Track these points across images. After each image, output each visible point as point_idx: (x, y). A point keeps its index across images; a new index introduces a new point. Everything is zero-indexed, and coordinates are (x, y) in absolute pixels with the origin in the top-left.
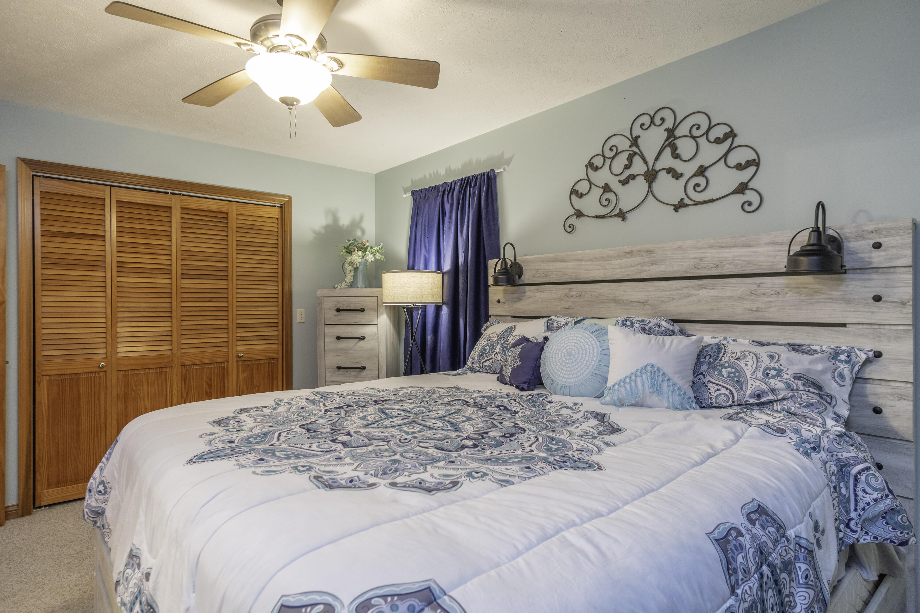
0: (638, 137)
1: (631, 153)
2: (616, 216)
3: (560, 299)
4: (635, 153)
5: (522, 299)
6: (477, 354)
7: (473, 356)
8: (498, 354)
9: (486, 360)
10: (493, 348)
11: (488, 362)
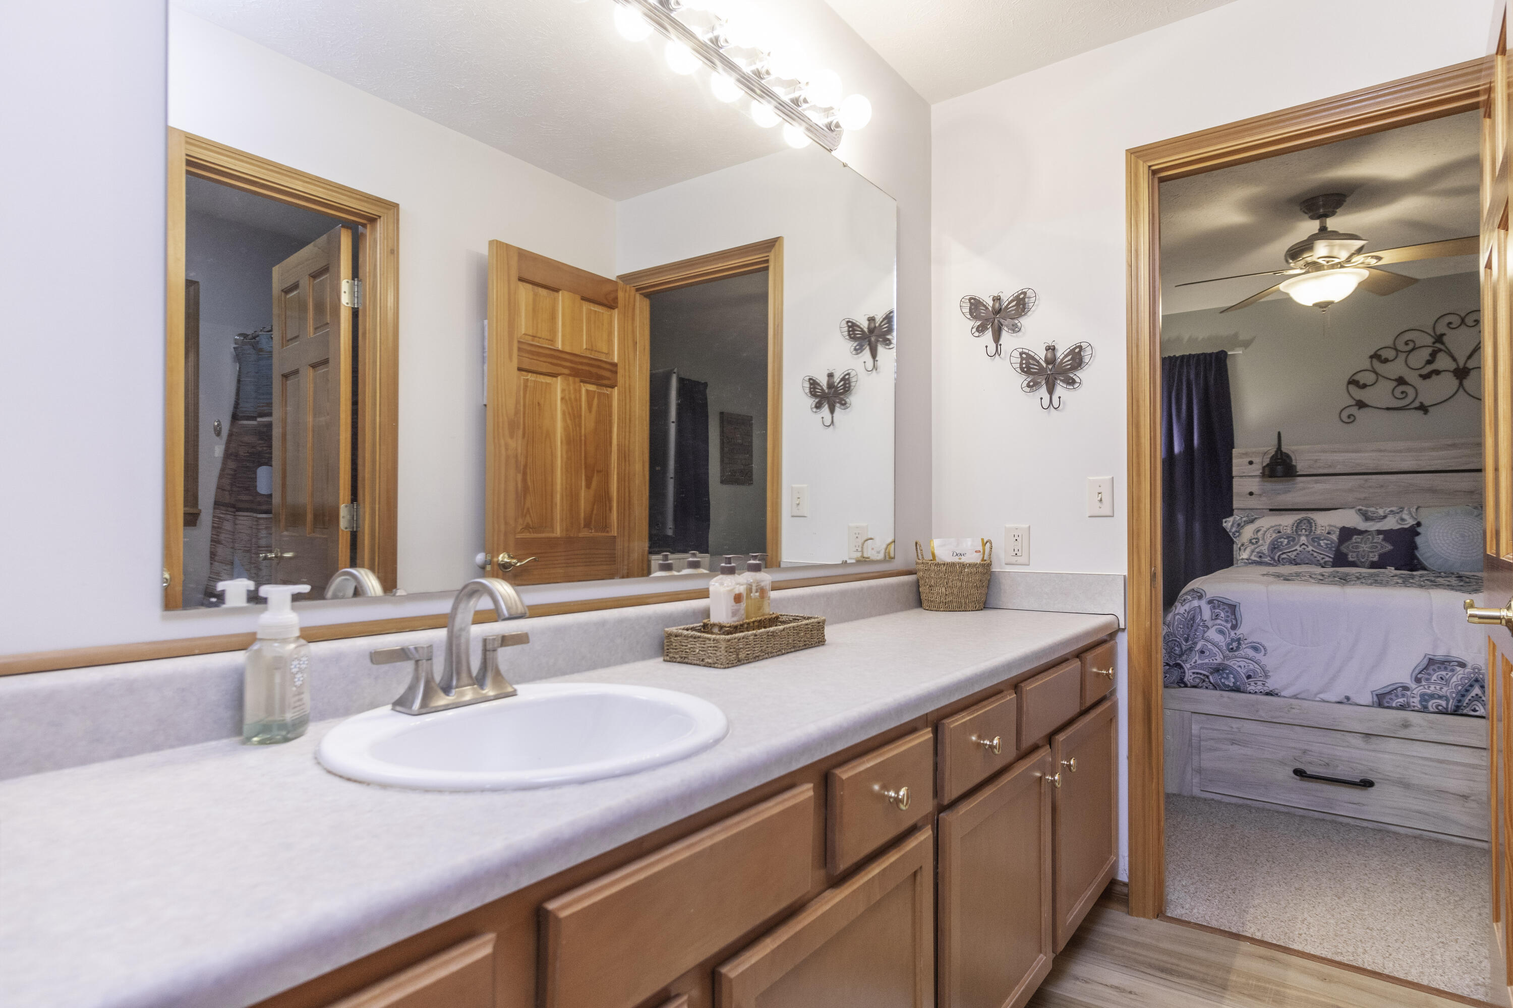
0: (1443, 335)
1: (1436, 349)
2: (1416, 408)
4: (1440, 350)
5: (1289, 491)
6: (1266, 547)
7: (1257, 550)
8: (1306, 545)
9: (1284, 553)
10: (1294, 539)
11: (1289, 554)
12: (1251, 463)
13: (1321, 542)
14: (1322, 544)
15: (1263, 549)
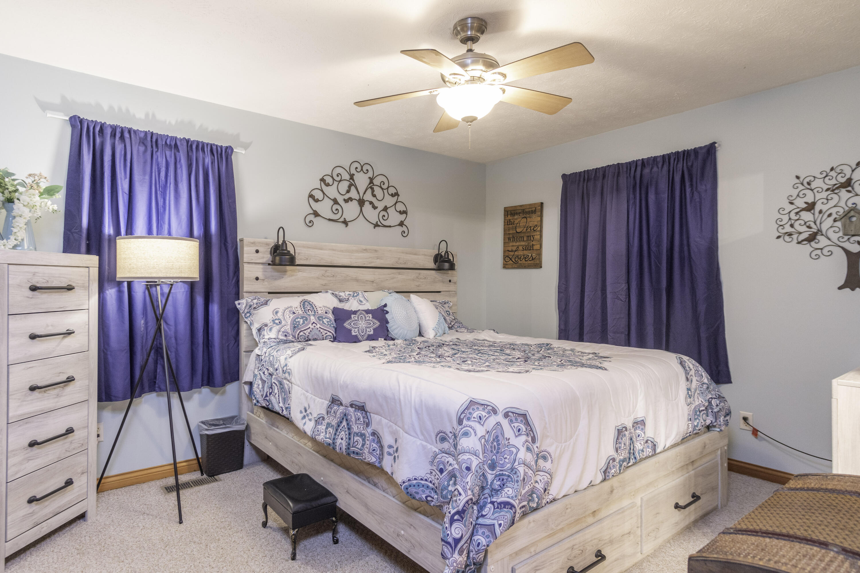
0: (354, 175)
1: (351, 183)
2: (342, 222)
3: (318, 278)
6: (289, 327)
7: (282, 330)
8: (316, 324)
9: (302, 331)
10: (306, 320)
11: (305, 332)
12: (257, 251)
13: (324, 320)
14: (325, 322)
15: (287, 328)
